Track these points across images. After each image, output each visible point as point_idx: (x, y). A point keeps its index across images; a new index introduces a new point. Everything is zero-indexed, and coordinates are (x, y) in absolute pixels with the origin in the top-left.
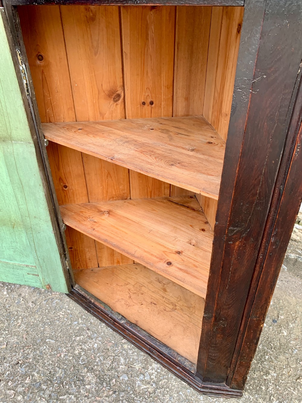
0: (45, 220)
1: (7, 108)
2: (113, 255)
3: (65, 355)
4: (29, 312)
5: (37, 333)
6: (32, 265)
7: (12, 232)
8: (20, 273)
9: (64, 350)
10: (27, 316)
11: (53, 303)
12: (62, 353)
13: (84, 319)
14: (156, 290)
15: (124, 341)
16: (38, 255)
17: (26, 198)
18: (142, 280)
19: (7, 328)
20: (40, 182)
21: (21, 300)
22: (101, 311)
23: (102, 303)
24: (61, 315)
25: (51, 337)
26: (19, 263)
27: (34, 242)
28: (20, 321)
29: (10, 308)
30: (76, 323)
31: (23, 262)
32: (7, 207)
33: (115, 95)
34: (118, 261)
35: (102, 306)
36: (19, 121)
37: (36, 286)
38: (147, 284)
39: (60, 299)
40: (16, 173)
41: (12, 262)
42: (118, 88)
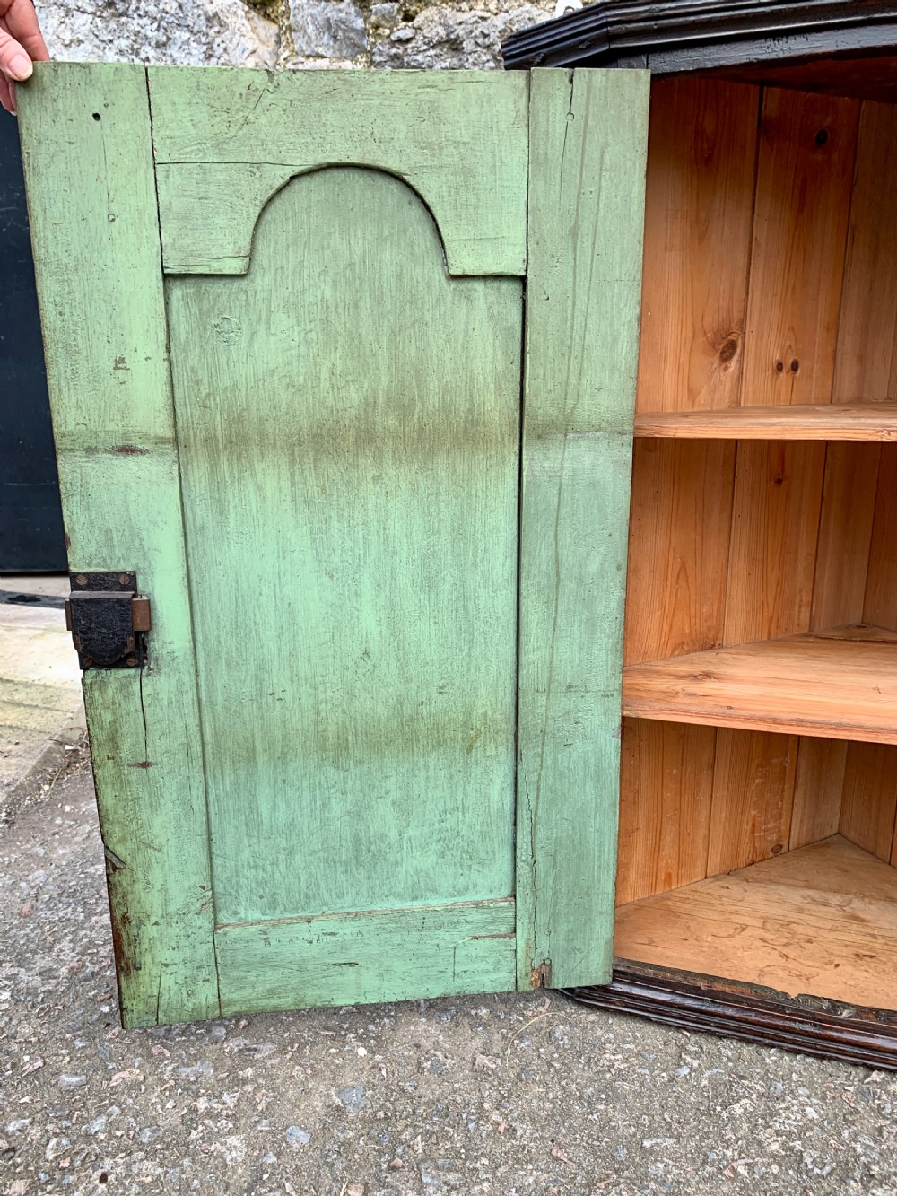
0: (600, 694)
1: (587, 332)
2: (659, 852)
3: (750, 1167)
4: (500, 1084)
5: (590, 1136)
6: (492, 897)
7: (459, 767)
8: (442, 944)
9: (729, 1153)
10: (504, 1097)
11: (556, 1039)
12: (734, 1165)
13: (697, 1055)
14: (838, 924)
15: (875, 1076)
16: (537, 841)
17: (559, 620)
18: (774, 911)
19: (471, 1152)
20: (621, 558)
21: (440, 1055)
22: (754, 1004)
23: (734, 982)
24: (616, 1064)
25: (651, 1132)
26: (444, 901)
27: (538, 788)
28: (495, 1116)
29: (421, 1090)
30: (685, 1071)
31: (460, 893)
32: (473, 671)
33: (725, 342)
34: (669, 876)
35: (744, 990)
36: (613, 369)
37: (489, 989)
38: (794, 917)
39: (564, 1021)
40: (552, 537)
41: (417, 905)
42: (735, 327)
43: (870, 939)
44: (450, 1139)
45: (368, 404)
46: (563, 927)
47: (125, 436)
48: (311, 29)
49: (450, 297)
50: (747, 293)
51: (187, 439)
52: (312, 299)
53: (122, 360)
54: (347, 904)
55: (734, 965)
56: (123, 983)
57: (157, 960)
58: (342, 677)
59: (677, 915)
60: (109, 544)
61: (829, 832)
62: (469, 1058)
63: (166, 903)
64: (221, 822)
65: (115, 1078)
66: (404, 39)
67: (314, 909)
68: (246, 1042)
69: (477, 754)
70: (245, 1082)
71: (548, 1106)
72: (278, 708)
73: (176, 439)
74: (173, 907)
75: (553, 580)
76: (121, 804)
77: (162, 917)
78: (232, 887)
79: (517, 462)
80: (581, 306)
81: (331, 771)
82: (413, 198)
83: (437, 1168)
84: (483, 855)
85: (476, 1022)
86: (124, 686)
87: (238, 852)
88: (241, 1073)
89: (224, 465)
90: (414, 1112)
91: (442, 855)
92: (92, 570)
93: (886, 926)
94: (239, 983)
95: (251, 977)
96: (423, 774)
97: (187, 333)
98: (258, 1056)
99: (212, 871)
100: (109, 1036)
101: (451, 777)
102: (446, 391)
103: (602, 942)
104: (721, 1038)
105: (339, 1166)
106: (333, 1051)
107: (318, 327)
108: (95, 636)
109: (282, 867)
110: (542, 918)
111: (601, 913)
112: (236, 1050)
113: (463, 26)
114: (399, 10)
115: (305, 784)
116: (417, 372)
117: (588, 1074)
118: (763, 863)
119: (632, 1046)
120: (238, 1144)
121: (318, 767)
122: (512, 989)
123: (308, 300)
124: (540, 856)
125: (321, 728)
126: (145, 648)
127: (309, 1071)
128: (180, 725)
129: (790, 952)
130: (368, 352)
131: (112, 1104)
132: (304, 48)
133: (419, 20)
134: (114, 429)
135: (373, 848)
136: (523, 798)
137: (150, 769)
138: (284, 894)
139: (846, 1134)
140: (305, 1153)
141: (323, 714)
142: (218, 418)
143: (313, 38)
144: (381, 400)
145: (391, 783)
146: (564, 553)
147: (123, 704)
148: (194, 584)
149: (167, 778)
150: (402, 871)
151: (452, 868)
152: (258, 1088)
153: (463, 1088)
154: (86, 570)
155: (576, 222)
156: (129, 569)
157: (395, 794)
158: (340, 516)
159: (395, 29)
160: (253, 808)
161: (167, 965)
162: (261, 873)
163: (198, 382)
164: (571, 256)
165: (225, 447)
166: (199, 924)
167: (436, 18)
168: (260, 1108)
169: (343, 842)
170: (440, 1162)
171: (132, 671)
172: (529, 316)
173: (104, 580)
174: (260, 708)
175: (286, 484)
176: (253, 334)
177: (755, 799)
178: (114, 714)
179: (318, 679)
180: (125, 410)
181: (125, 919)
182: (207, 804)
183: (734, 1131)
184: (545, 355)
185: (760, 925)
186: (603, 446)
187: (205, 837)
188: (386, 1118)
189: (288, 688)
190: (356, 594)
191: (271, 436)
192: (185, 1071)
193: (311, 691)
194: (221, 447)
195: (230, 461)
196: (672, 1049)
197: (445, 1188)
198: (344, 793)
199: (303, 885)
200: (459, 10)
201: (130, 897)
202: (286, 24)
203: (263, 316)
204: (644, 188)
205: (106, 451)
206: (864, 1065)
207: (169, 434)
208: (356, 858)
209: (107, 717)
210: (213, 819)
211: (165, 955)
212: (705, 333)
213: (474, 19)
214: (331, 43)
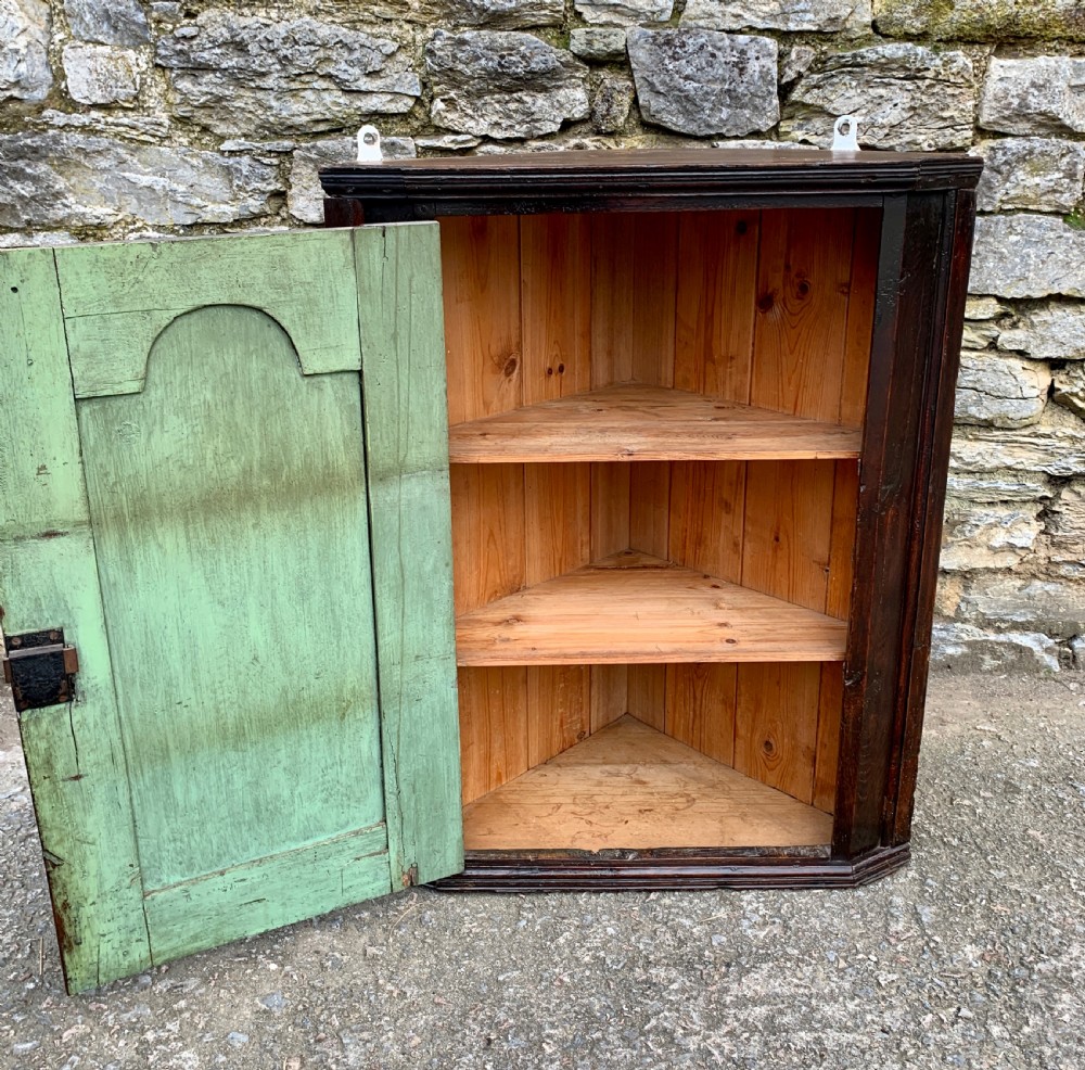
0: (440, 658)
2: (490, 757)
3: (572, 976)
4: (388, 965)
5: (460, 983)
6: (368, 824)
7: (335, 732)
8: (331, 869)
9: (557, 970)
10: (393, 972)
11: (426, 922)
12: (561, 977)
13: (531, 910)
14: (625, 789)
15: (653, 896)
16: (400, 776)
17: (406, 610)
18: (580, 788)
19: (376, 1013)
20: (448, 558)
21: (337, 955)
22: (567, 864)
23: (554, 851)
24: (473, 930)
25: (503, 970)
26: (330, 836)
27: (399, 736)
28: (389, 987)
29: (328, 983)
30: (524, 923)
31: (342, 827)
32: (341, 656)
33: (508, 362)
34: (499, 775)
35: (561, 855)
36: (431, 427)
37: (371, 896)
38: (596, 790)
39: (430, 908)
40: (396, 550)
41: (309, 843)
42: (514, 348)
43: (649, 796)
44: (358, 1011)
45: (245, 472)
46: (424, 837)
47: (49, 524)
48: (88, 17)
49: (305, 389)
50: (521, 321)
51: (99, 518)
52: (196, 403)
53: (44, 467)
54: (252, 854)
55: (554, 837)
56: (67, 958)
57: (95, 933)
58: (236, 679)
59: (508, 805)
60: (38, 607)
61: (620, 713)
62: (360, 951)
63: (101, 885)
64: (143, 810)
65: (65, 1035)
66: (188, 36)
67: (226, 862)
68: (172, 982)
69: (349, 719)
70: (181, 1011)
71: (427, 970)
72: (185, 713)
73: (90, 522)
74: (107, 887)
75: (400, 582)
76: (57, 814)
77: (98, 897)
78: (155, 861)
79: (365, 499)
80: (404, 387)
81: (232, 755)
82: (271, 322)
83: (352, 1031)
84: (358, 795)
85: (360, 924)
86: (56, 719)
87: (159, 831)
88: (175, 1006)
89: (131, 534)
90: (326, 999)
91: (326, 801)
92: (25, 631)
93: (660, 783)
94: (167, 936)
95: (177, 929)
96: (307, 742)
97: (95, 439)
98: (186, 990)
99: (138, 851)
100: (45, 1006)
101: (330, 740)
102: (307, 455)
103: (455, 842)
104: (547, 894)
105: (277, 1050)
106: (249, 971)
107: (203, 421)
108: (33, 685)
109: (197, 837)
110: (408, 834)
111: (452, 820)
112: (165, 990)
113: (246, 31)
114: (181, 8)
115: (211, 768)
116: (283, 444)
117: (453, 942)
118: (571, 750)
119: (484, 914)
120: (191, 1056)
121: (222, 753)
122: (389, 892)
123: (193, 404)
124: (403, 787)
125: (221, 722)
126: (73, 685)
127: (233, 991)
128: (105, 741)
129: (593, 818)
130: (243, 435)
131: (70, 1056)
132: (82, 34)
133: (201, 19)
134: (39, 520)
135: (270, 807)
136: (387, 746)
137: (82, 780)
138: (199, 857)
139: (633, 939)
140: (247, 1048)
141: (223, 712)
142: (124, 498)
143: (92, 26)
144: (256, 468)
145: (282, 755)
146: (406, 561)
147: (56, 733)
148: (110, 628)
149: (96, 785)
150: (295, 820)
151: (335, 810)
152: (194, 1013)
153: (360, 973)
154: (19, 633)
155: (395, 330)
156: (56, 626)
157: (285, 762)
158: (228, 558)
159: (178, 25)
160: (169, 795)
161: (104, 935)
162: (179, 844)
163: (106, 475)
164: (394, 354)
165: (131, 520)
166: (130, 895)
167: (219, 19)
168: (200, 1026)
169: (246, 807)
170: (353, 1028)
171: (62, 706)
172: (366, 398)
173: (36, 639)
174: (170, 716)
175: (182, 541)
176: (150, 434)
177: (561, 700)
178: (48, 742)
179: (217, 685)
180: (47, 505)
181: (66, 905)
182: (131, 799)
183: (560, 955)
184: (381, 422)
185: (571, 801)
186: (428, 481)
187: (132, 825)
188: (305, 1009)
189: (193, 696)
190: (245, 615)
191: (169, 506)
192: (125, 1017)
193: (212, 695)
194: (128, 520)
195: (136, 530)
196: (513, 910)
197: (361, 1043)
198: (244, 769)
199: (215, 847)
200: (242, 15)
201: (69, 887)
202: (59, 7)
203: (158, 417)
204: (442, 303)
205: (33, 538)
206: (645, 890)
207: (85, 517)
208: (257, 817)
209: (43, 745)
210: (138, 810)
211: (103, 927)
212: (492, 358)
213: (257, 25)
214: (112, 32)
